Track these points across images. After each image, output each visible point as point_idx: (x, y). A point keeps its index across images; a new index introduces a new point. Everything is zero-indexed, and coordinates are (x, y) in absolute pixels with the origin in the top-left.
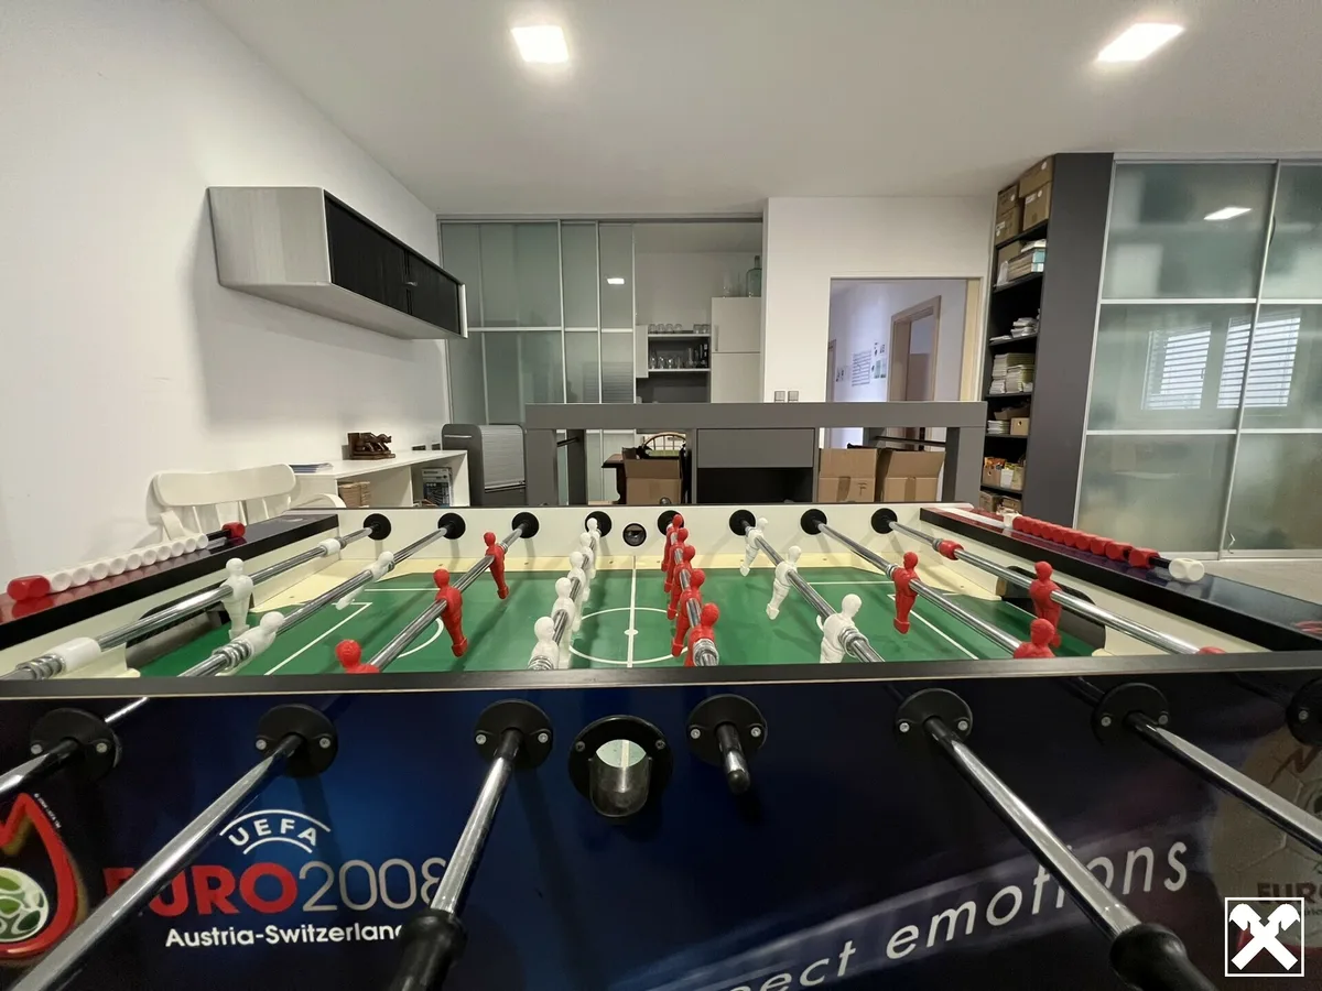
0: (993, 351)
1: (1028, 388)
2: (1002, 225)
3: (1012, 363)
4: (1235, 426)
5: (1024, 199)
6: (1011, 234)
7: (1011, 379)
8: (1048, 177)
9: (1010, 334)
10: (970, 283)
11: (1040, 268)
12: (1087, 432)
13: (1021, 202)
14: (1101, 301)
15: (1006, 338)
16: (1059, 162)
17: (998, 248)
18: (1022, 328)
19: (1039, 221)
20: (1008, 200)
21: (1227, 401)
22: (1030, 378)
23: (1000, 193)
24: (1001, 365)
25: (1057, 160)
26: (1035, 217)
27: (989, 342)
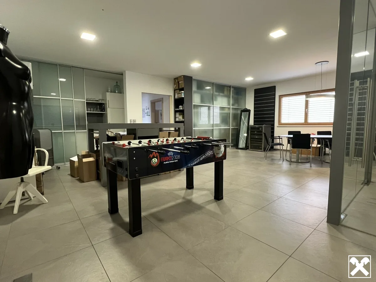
0: (176, 112)
1: (183, 120)
2: (175, 86)
3: (180, 115)
4: (213, 127)
5: (179, 82)
6: (177, 88)
7: (179, 118)
8: (183, 79)
9: (179, 109)
10: (170, 97)
11: (183, 96)
12: (193, 129)
13: (178, 82)
14: (193, 104)
15: (178, 109)
16: (185, 77)
17: (175, 90)
18: (181, 108)
19: (182, 87)
20: (176, 81)
21: (212, 123)
22: (183, 118)
23: (174, 79)
24: (177, 115)
25: (184, 76)
26: (181, 86)
27: (175, 110)
